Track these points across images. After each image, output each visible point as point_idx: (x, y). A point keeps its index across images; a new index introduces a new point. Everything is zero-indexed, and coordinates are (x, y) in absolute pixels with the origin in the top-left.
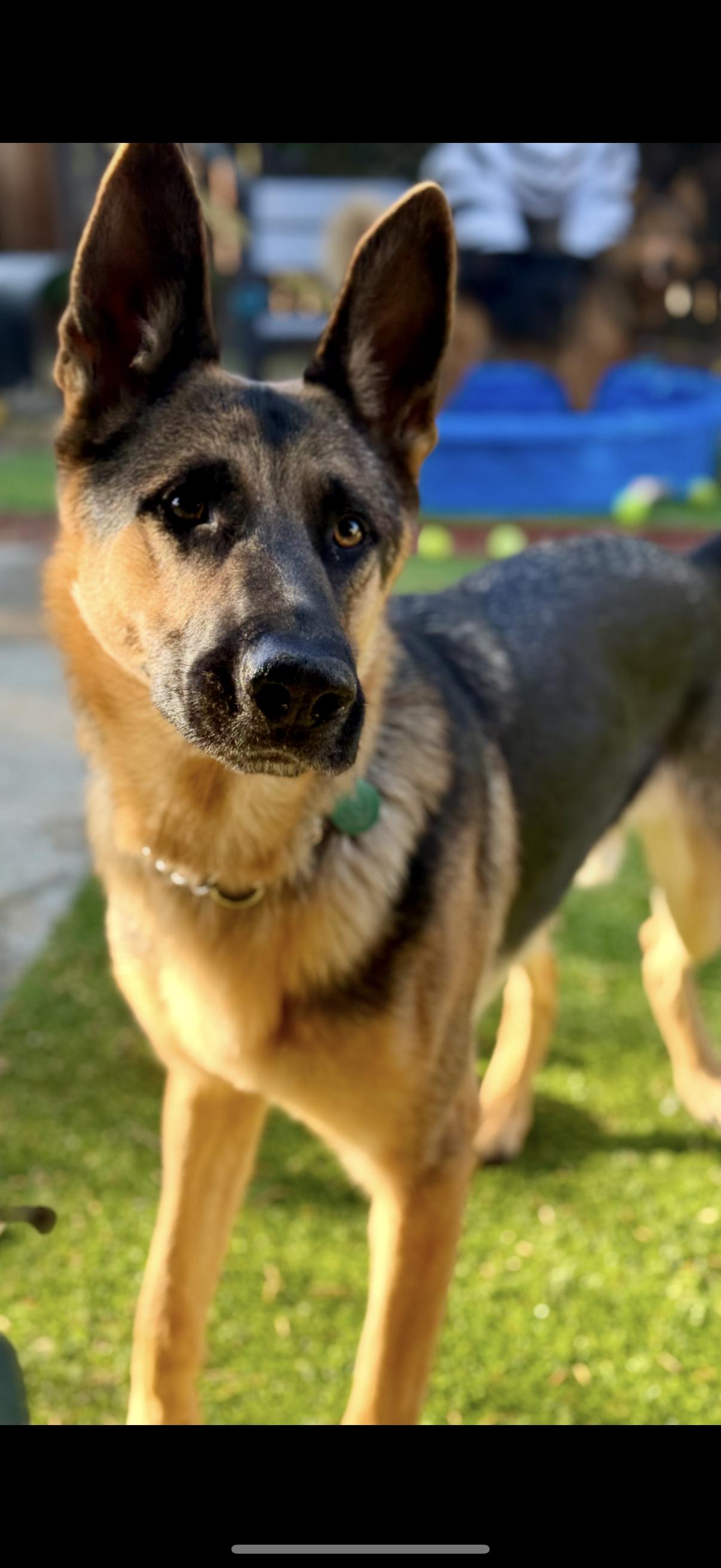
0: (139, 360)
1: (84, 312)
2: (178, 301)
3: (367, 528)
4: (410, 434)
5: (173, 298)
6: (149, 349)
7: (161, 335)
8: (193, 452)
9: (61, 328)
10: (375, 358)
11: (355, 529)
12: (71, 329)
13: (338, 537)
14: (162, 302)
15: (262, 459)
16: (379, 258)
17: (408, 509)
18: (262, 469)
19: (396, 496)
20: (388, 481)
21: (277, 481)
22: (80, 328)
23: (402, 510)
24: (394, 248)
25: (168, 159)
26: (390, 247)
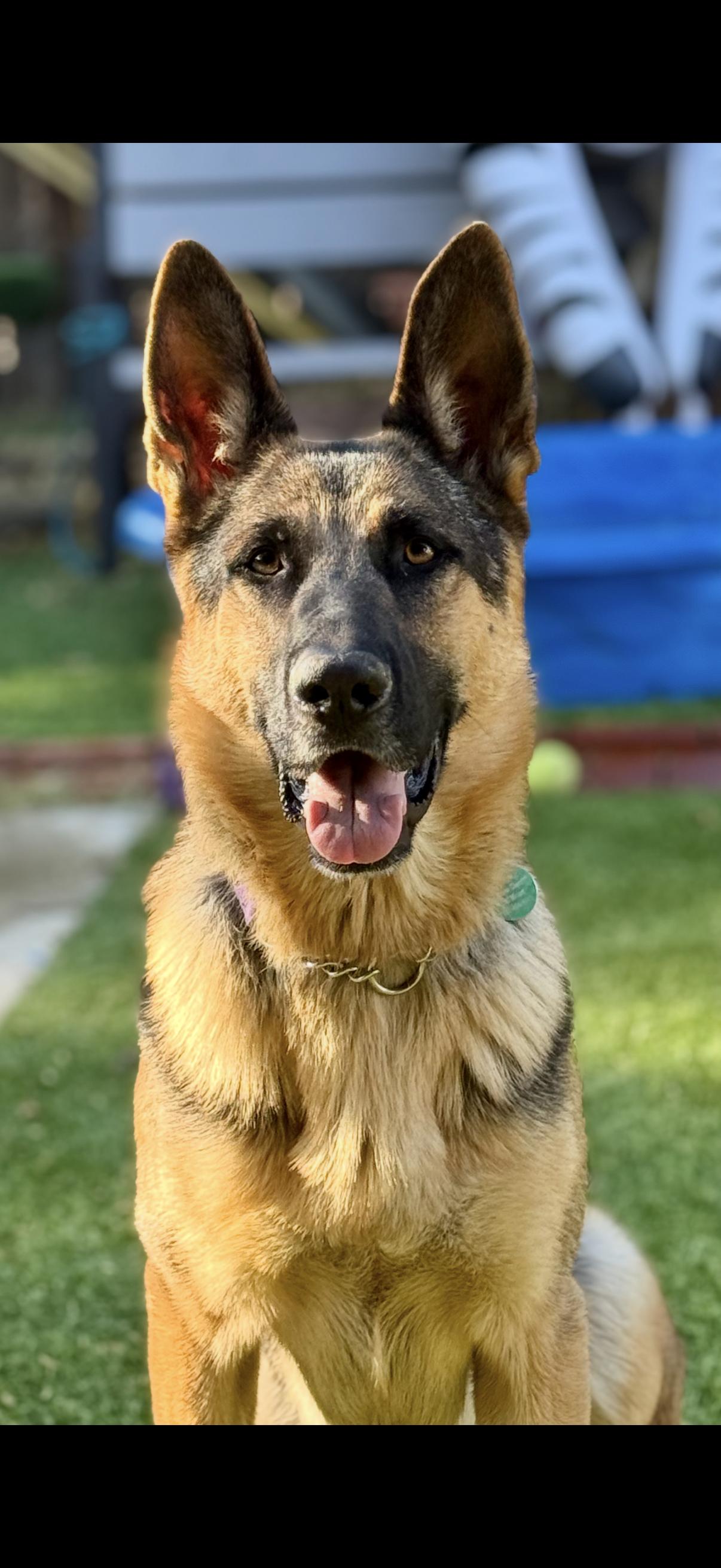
0: (220, 451)
1: (161, 421)
3: (439, 545)
6: (225, 440)
7: (234, 426)
9: (147, 440)
12: (156, 440)
13: (410, 557)
14: (230, 392)
15: (322, 508)
16: (437, 300)
17: (509, 530)
18: (322, 517)
19: (490, 518)
20: (478, 504)
21: (339, 524)
22: (162, 437)
23: (501, 529)
24: (453, 289)
25: (203, 270)
26: (447, 289)
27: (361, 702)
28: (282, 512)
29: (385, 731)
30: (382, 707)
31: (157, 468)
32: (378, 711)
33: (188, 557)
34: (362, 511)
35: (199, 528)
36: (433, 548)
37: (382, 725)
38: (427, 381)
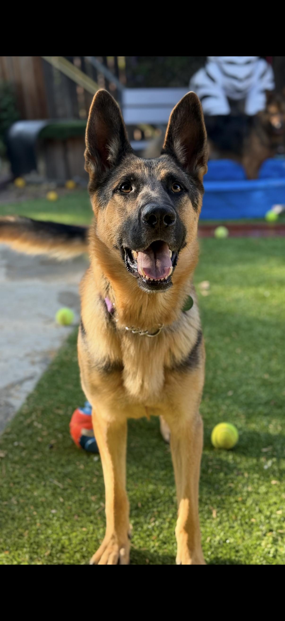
0: (109, 158)
1: (90, 148)
2: (118, 140)
3: (182, 187)
4: (198, 167)
5: (116, 139)
6: (112, 154)
7: (115, 150)
8: (125, 174)
9: (85, 155)
10: (182, 144)
11: (179, 188)
12: (88, 155)
13: (173, 189)
14: (113, 140)
15: (146, 171)
16: (178, 116)
17: (200, 190)
18: (146, 174)
19: (194, 185)
20: (190, 180)
21: (151, 176)
22: (90, 153)
23: (197, 189)
24: (183, 113)
25: (107, 100)
26: (182, 113)
27: (167, 223)
28: (133, 172)
29: (172, 235)
30: (173, 225)
31: (88, 163)
32: (172, 226)
33: (97, 192)
34: (159, 173)
35: (100, 182)
36: (181, 188)
37: (172, 232)
38: (174, 142)
